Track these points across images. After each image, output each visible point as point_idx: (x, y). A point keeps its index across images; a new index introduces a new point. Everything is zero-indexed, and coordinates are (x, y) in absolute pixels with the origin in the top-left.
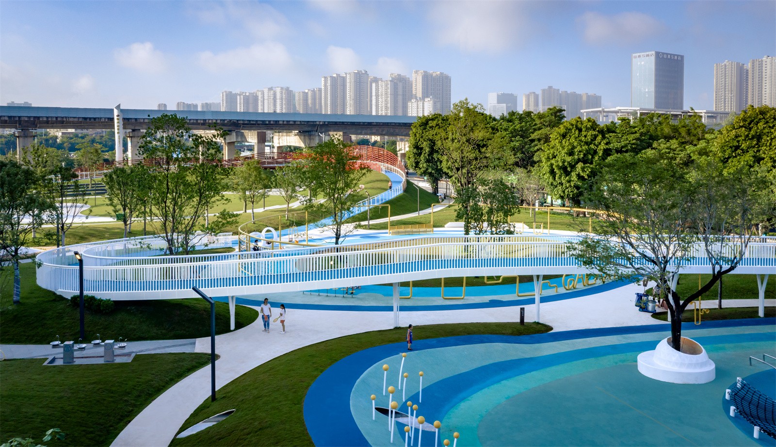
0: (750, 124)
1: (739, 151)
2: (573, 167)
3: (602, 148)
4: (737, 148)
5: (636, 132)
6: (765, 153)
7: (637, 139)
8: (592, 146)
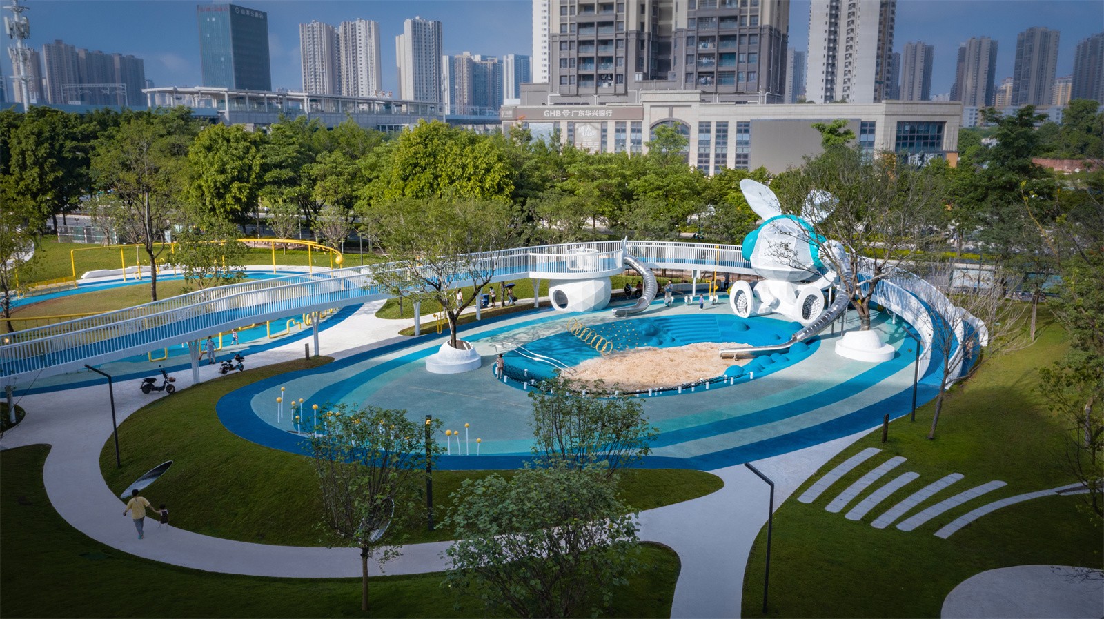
0: (425, 140)
1: (418, 169)
2: (226, 187)
3: (258, 163)
4: (416, 165)
5: (294, 143)
6: (441, 170)
7: (298, 152)
8: (246, 161)
